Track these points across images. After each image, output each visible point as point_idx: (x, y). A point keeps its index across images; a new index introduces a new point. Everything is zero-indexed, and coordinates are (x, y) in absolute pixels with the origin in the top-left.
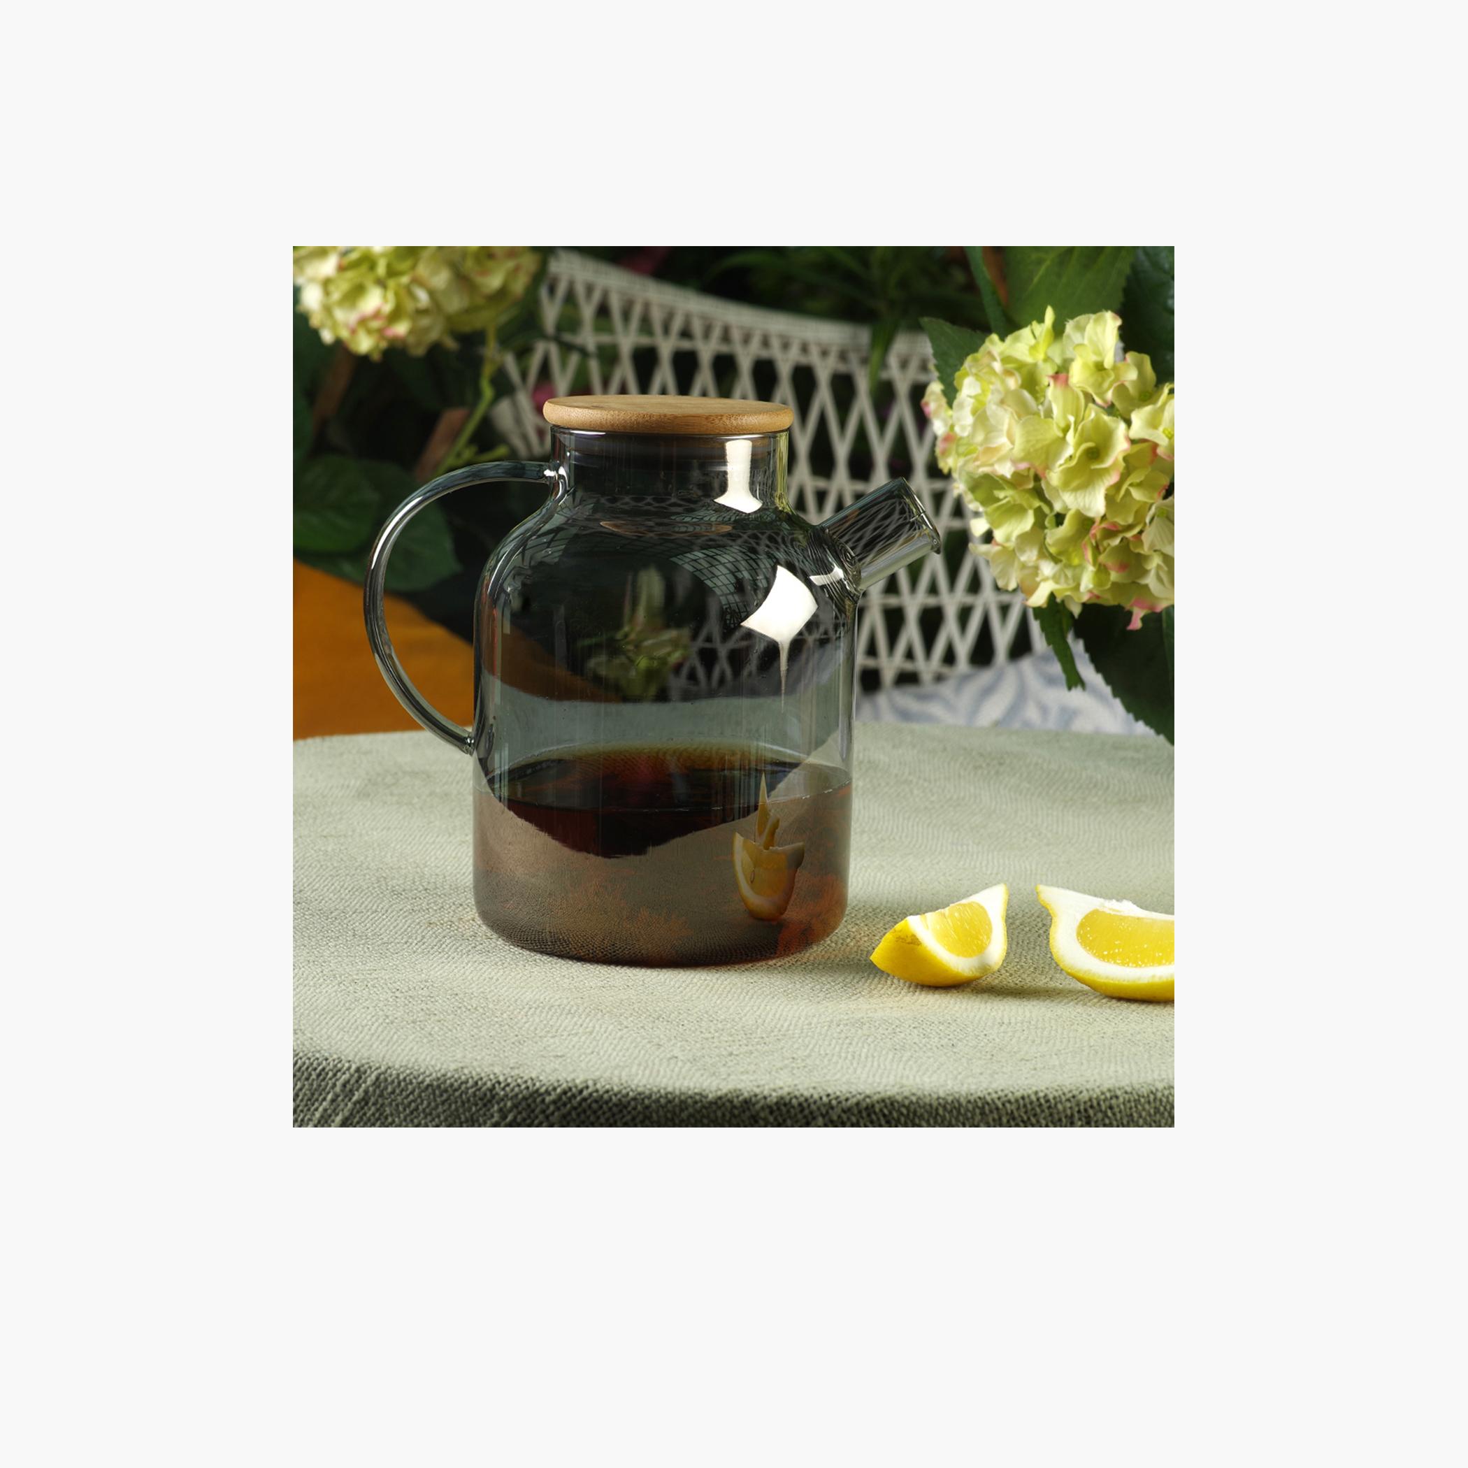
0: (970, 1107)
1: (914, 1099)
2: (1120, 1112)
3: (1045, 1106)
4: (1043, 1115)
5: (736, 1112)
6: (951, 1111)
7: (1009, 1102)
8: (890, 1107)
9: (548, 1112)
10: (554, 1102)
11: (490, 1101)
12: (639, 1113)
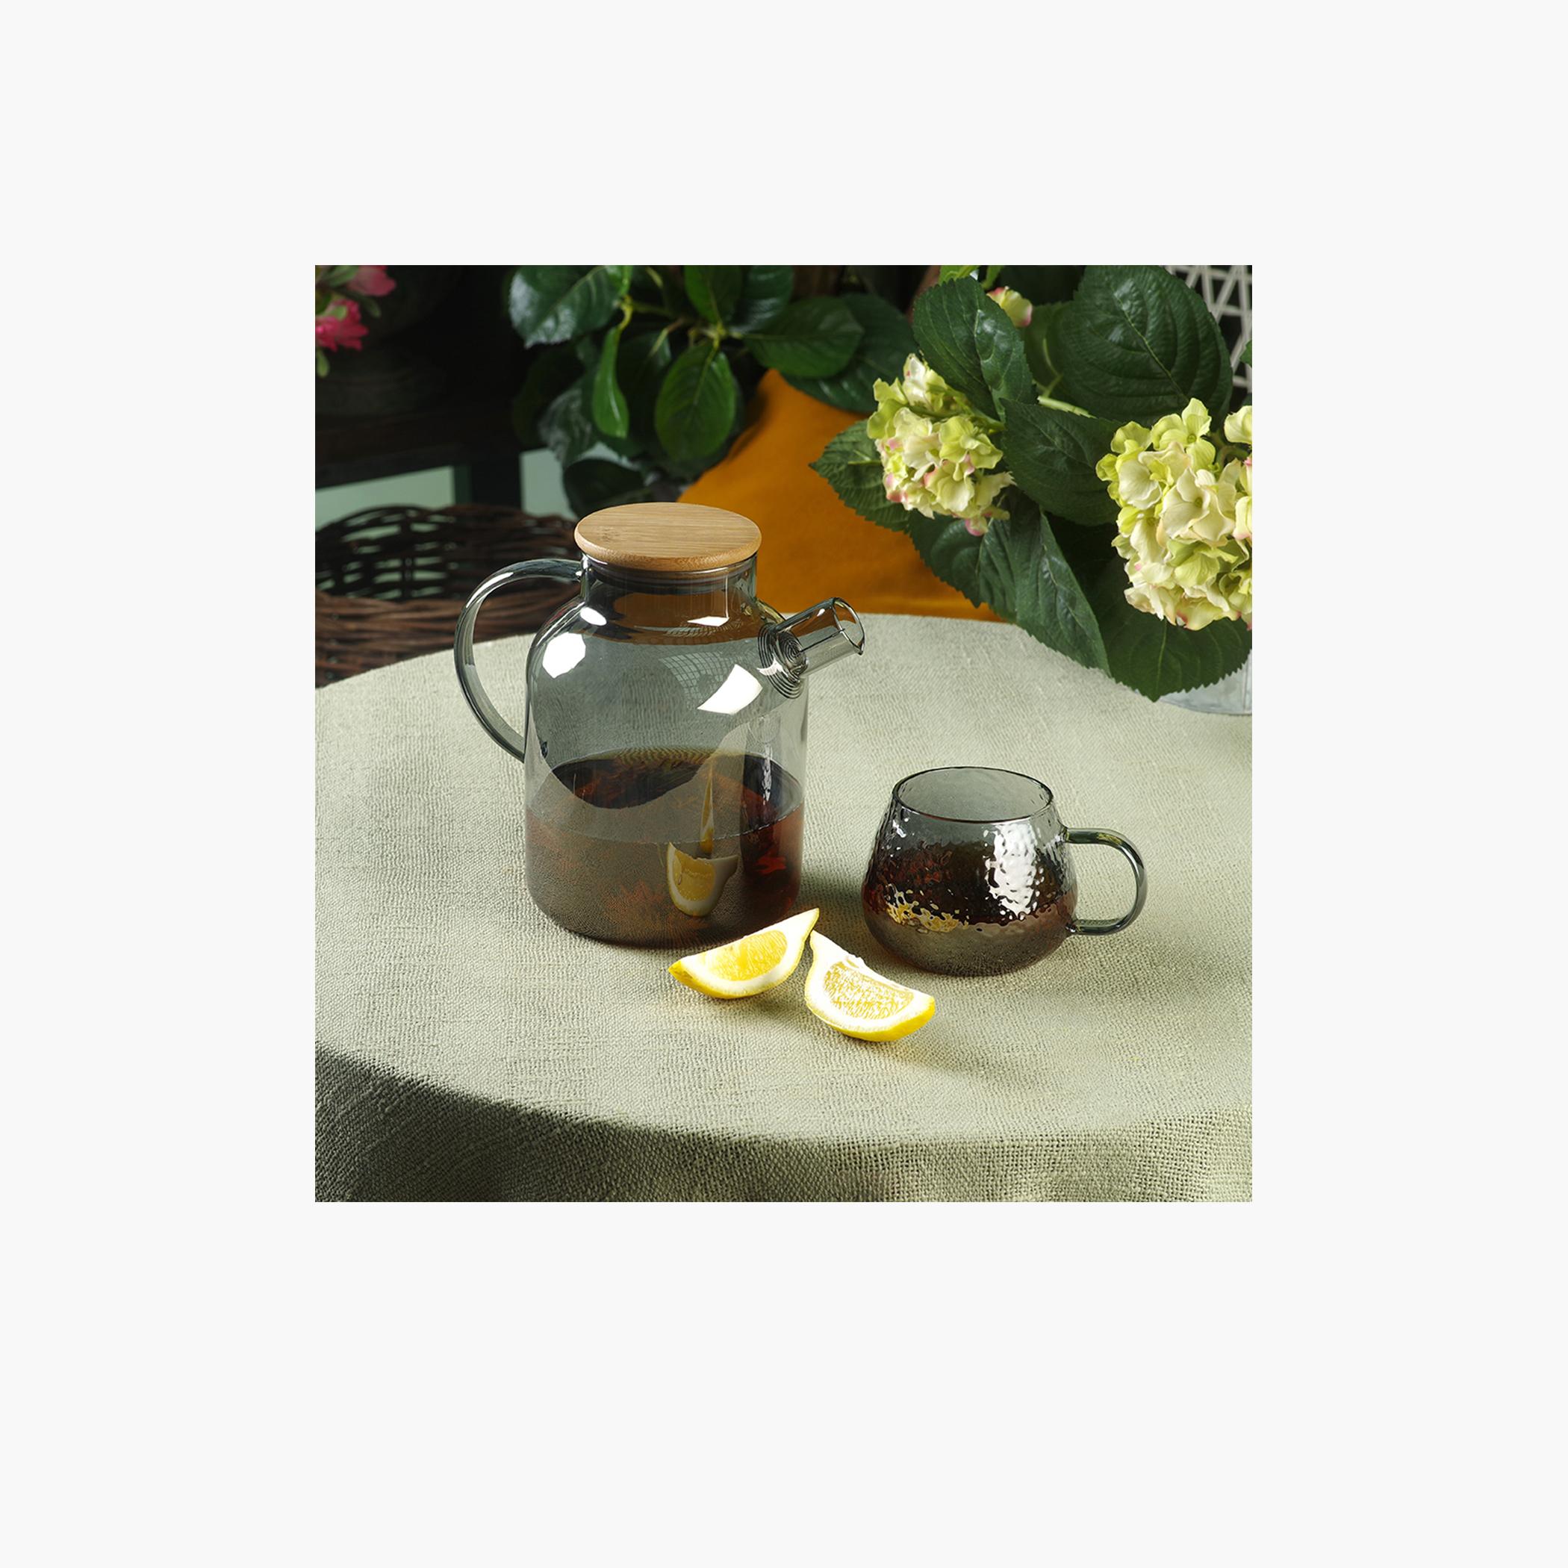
0: (656, 1135)
1: (620, 1125)
2: (760, 1152)
3: (708, 1142)
4: (706, 1148)
5: (507, 1115)
6: (643, 1137)
7: (683, 1136)
8: (604, 1128)
9: (400, 1092)
10: (403, 1087)
11: (368, 1078)
12: (451, 1104)
